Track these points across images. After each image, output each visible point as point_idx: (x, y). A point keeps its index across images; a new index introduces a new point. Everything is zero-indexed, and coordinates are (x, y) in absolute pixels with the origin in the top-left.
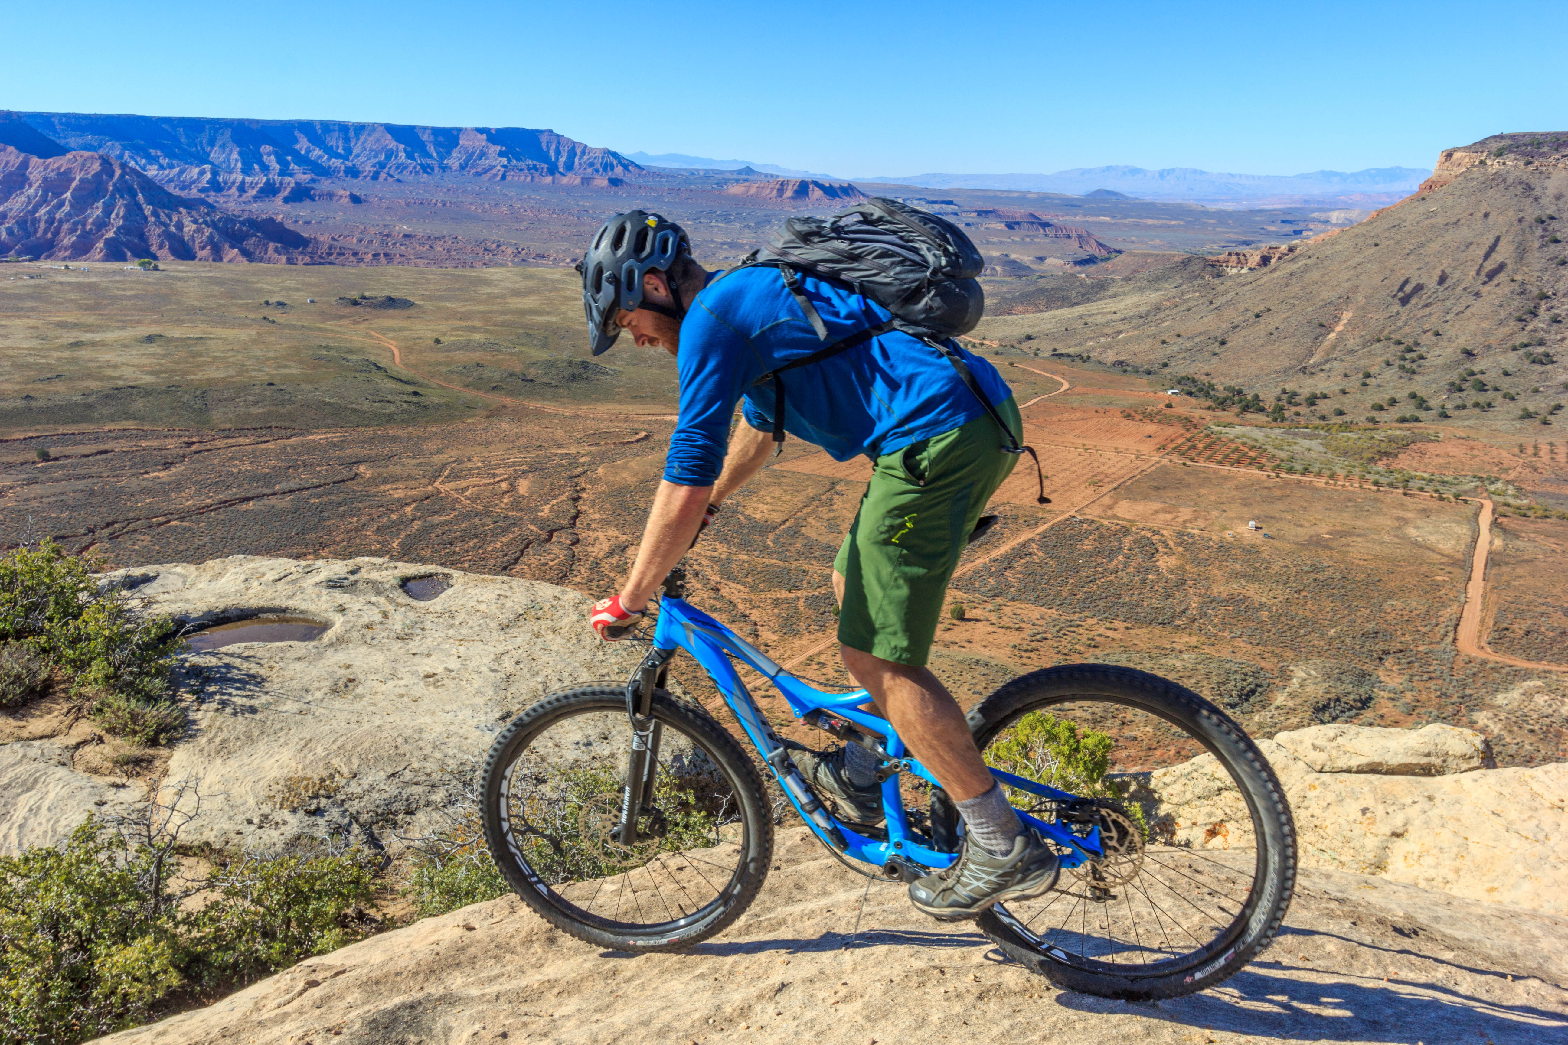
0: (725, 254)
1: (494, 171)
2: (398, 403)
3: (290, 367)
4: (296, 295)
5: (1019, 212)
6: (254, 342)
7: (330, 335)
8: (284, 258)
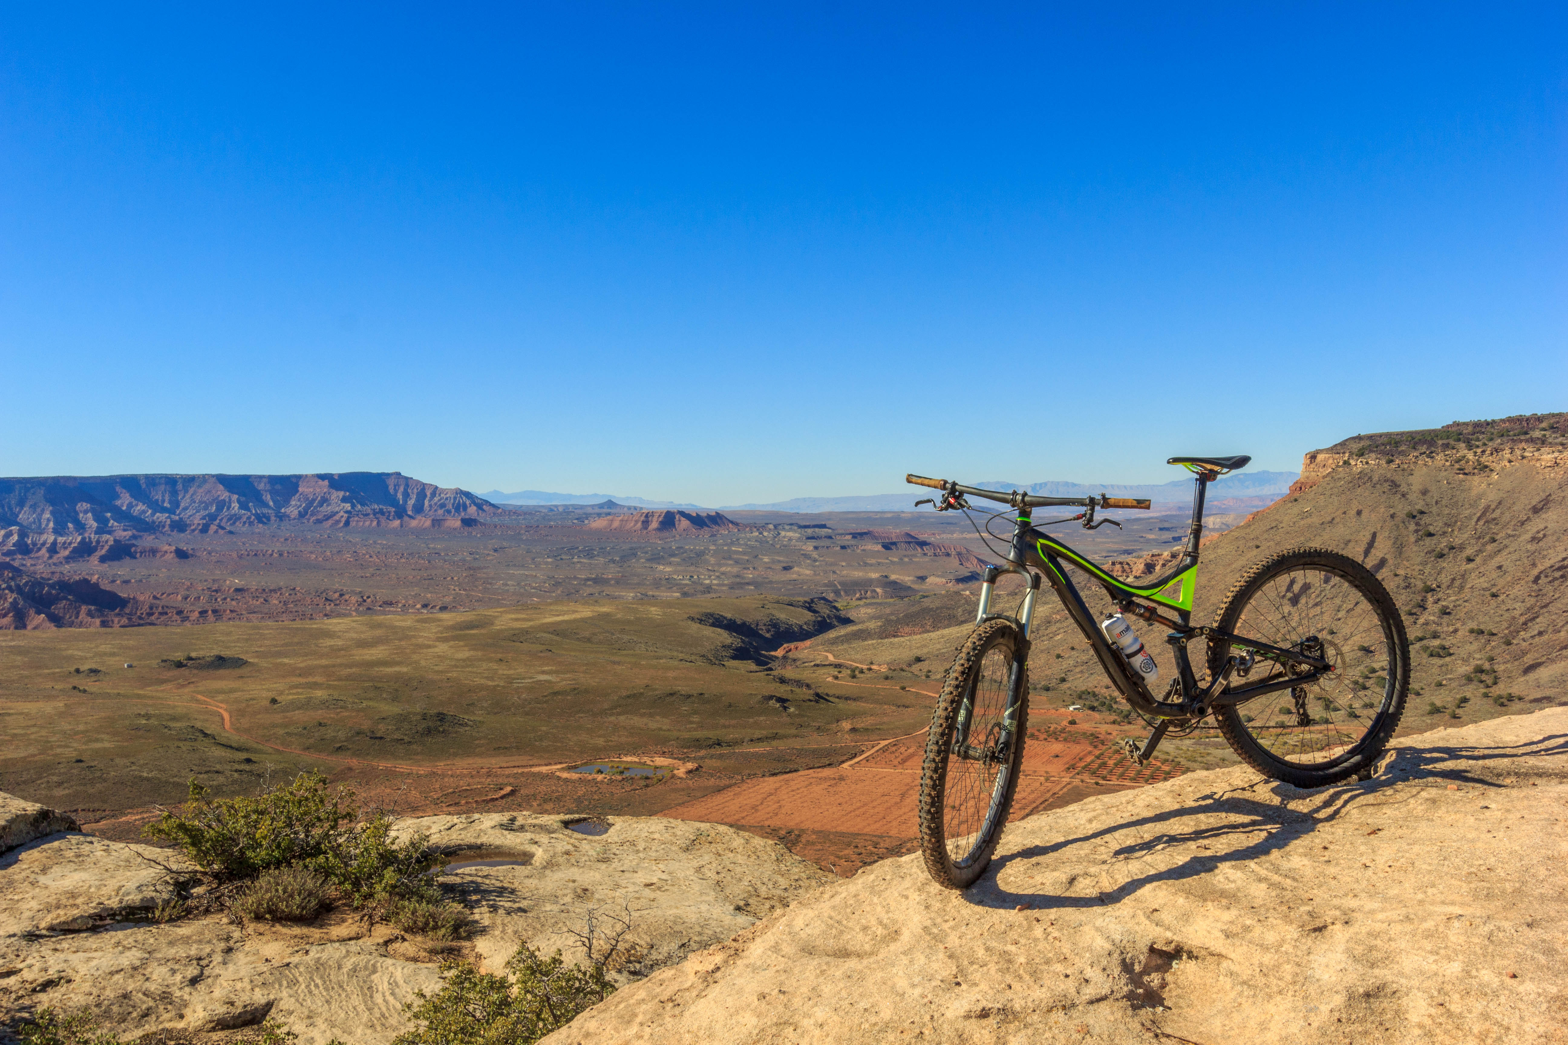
0: (589, 590)
1: (337, 517)
2: (228, 773)
3: (102, 740)
4: (112, 661)
5: (895, 532)
6: (61, 715)
7: (150, 702)
8: (98, 621)
